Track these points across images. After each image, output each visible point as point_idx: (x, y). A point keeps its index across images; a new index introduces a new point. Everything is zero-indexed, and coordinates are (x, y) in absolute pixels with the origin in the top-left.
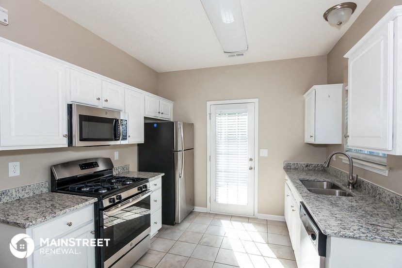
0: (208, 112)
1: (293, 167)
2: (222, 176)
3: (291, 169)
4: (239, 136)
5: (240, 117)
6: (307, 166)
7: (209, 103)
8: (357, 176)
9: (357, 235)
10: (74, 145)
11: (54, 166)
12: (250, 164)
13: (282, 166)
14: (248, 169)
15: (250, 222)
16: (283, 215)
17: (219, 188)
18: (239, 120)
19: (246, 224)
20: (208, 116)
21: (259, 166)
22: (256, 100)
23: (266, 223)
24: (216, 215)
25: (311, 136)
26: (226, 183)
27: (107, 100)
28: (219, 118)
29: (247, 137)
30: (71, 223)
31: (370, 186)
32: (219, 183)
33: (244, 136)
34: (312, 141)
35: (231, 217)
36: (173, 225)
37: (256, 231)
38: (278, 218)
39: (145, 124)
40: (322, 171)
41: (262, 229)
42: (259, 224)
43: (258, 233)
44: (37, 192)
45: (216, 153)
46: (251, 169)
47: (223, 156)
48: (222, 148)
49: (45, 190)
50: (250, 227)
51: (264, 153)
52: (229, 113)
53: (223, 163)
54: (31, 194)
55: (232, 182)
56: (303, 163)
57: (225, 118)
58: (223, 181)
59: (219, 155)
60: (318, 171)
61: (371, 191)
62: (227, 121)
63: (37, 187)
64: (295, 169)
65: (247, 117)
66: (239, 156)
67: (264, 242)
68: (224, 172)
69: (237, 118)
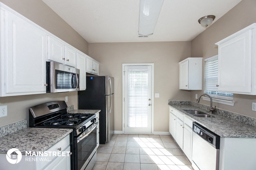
0: (123, 71)
1: (173, 103)
2: (132, 110)
3: (172, 104)
4: (143, 85)
5: (143, 74)
6: (181, 102)
7: (123, 65)
8: (215, 107)
9: (238, 136)
10: (51, 91)
11: (31, 107)
12: (149, 102)
13: (168, 102)
14: (148, 105)
15: (151, 137)
16: (168, 131)
17: (130, 118)
18: (143, 76)
19: (148, 139)
20: (123, 72)
21: (154, 103)
22: (153, 64)
23: (159, 137)
24: (128, 135)
25: (186, 86)
26: (135, 115)
27: (68, 60)
28: (131, 74)
29: (147, 86)
30: (60, 148)
31: (223, 111)
32: (130, 115)
33: (146, 85)
34: (187, 88)
35: (139, 135)
36: (105, 144)
37: (156, 142)
38: (166, 133)
39: (87, 77)
40: (189, 105)
41: (158, 140)
42: (156, 138)
43: (157, 143)
44: (20, 128)
45: (128, 96)
46: (150, 105)
47: (133, 98)
48: (132, 93)
49: (25, 126)
50: (151, 139)
51: (157, 95)
52: (136, 71)
53: (132, 102)
54: (16, 130)
55: (138, 114)
56: (179, 101)
57: (134, 74)
58: (133, 113)
59: (130, 97)
60: (187, 105)
61: (224, 114)
62: (135, 76)
63: (19, 125)
64: (175, 104)
65: (147, 74)
66: (143, 98)
67: (163, 148)
68: (134, 108)
69: (141, 74)
